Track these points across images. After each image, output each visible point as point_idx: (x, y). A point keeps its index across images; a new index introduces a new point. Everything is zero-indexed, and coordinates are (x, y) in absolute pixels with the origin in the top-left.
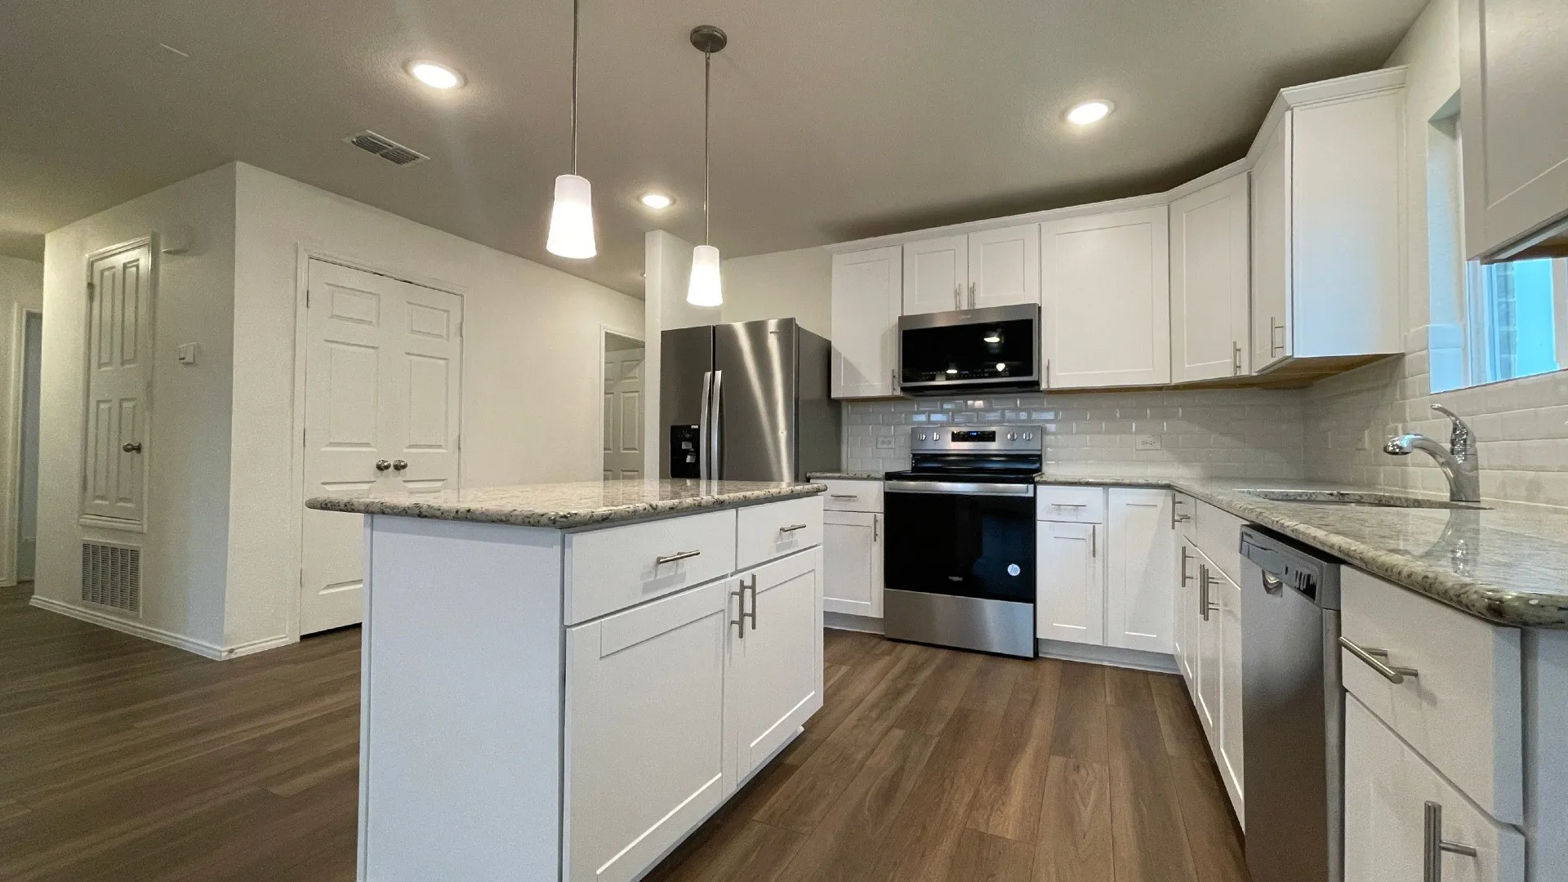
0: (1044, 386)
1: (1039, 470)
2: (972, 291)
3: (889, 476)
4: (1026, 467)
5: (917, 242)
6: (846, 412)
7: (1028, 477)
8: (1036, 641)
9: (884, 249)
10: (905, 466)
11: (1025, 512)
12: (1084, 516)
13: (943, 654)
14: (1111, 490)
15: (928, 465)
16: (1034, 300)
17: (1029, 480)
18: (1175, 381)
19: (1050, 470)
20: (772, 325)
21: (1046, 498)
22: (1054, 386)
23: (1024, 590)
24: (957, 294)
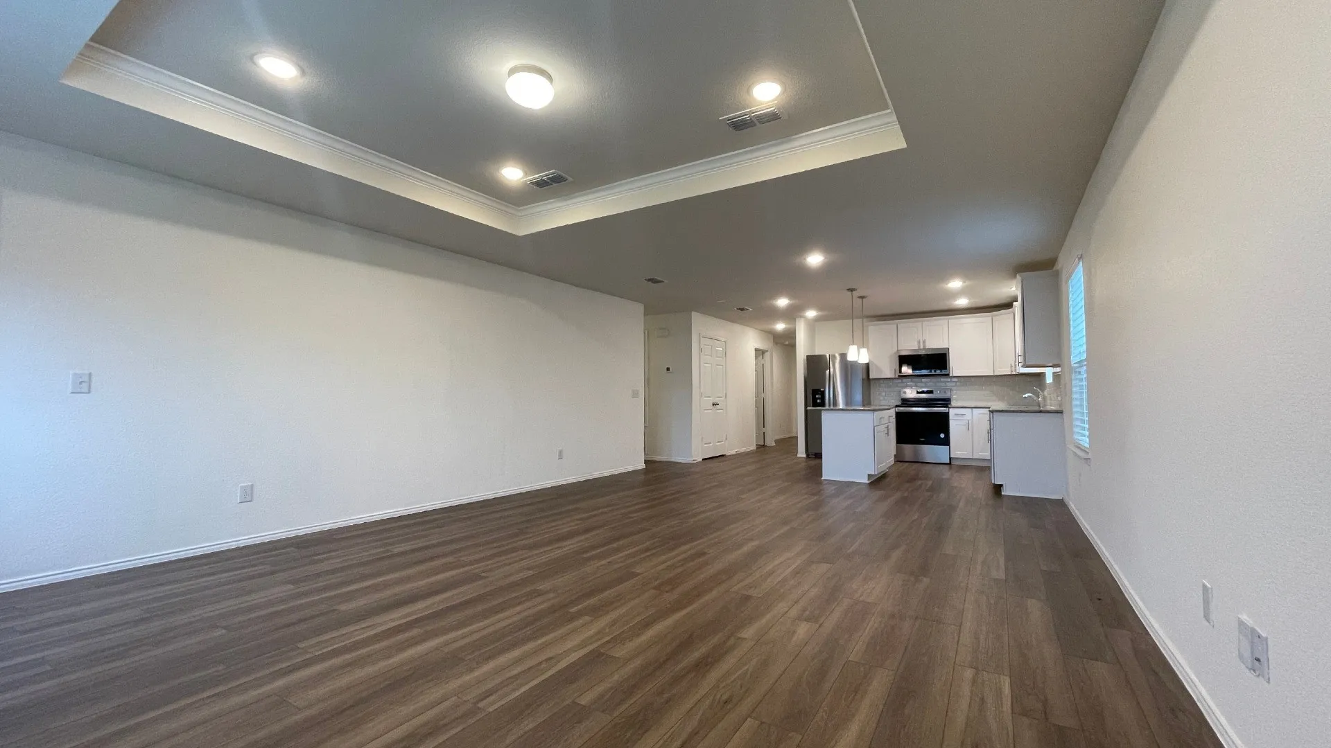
0: (951, 375)
1: (950, 404)
2: (924, 342)
3: (897, 406)
4: (946, 402)
5: (904, 324)
6: (872, 383)
7: (946, 406)
8: (950, 458)
9: (890, 326)
10: (899, 403)
11: (946, 416)
12: (966, 418)
13: (907, 464)
14: (974, 409)
15: (906, 402)
16: (947, 347)
17: (947, 407)
18: (996, 374)
19: (953, 403)
20: (837, 356)
21: (952, 412)
22: (954, 375)
23: (946, 442)
24: (919, 342)
